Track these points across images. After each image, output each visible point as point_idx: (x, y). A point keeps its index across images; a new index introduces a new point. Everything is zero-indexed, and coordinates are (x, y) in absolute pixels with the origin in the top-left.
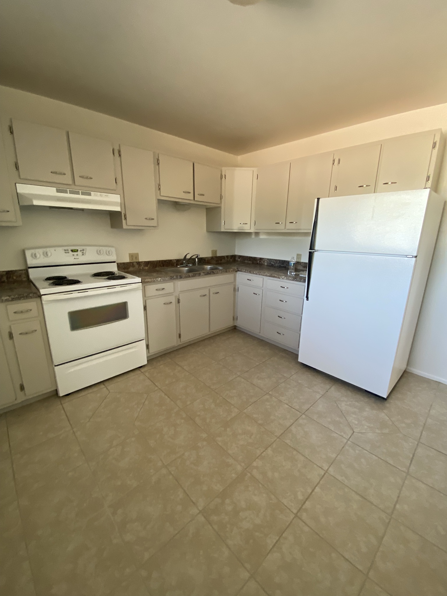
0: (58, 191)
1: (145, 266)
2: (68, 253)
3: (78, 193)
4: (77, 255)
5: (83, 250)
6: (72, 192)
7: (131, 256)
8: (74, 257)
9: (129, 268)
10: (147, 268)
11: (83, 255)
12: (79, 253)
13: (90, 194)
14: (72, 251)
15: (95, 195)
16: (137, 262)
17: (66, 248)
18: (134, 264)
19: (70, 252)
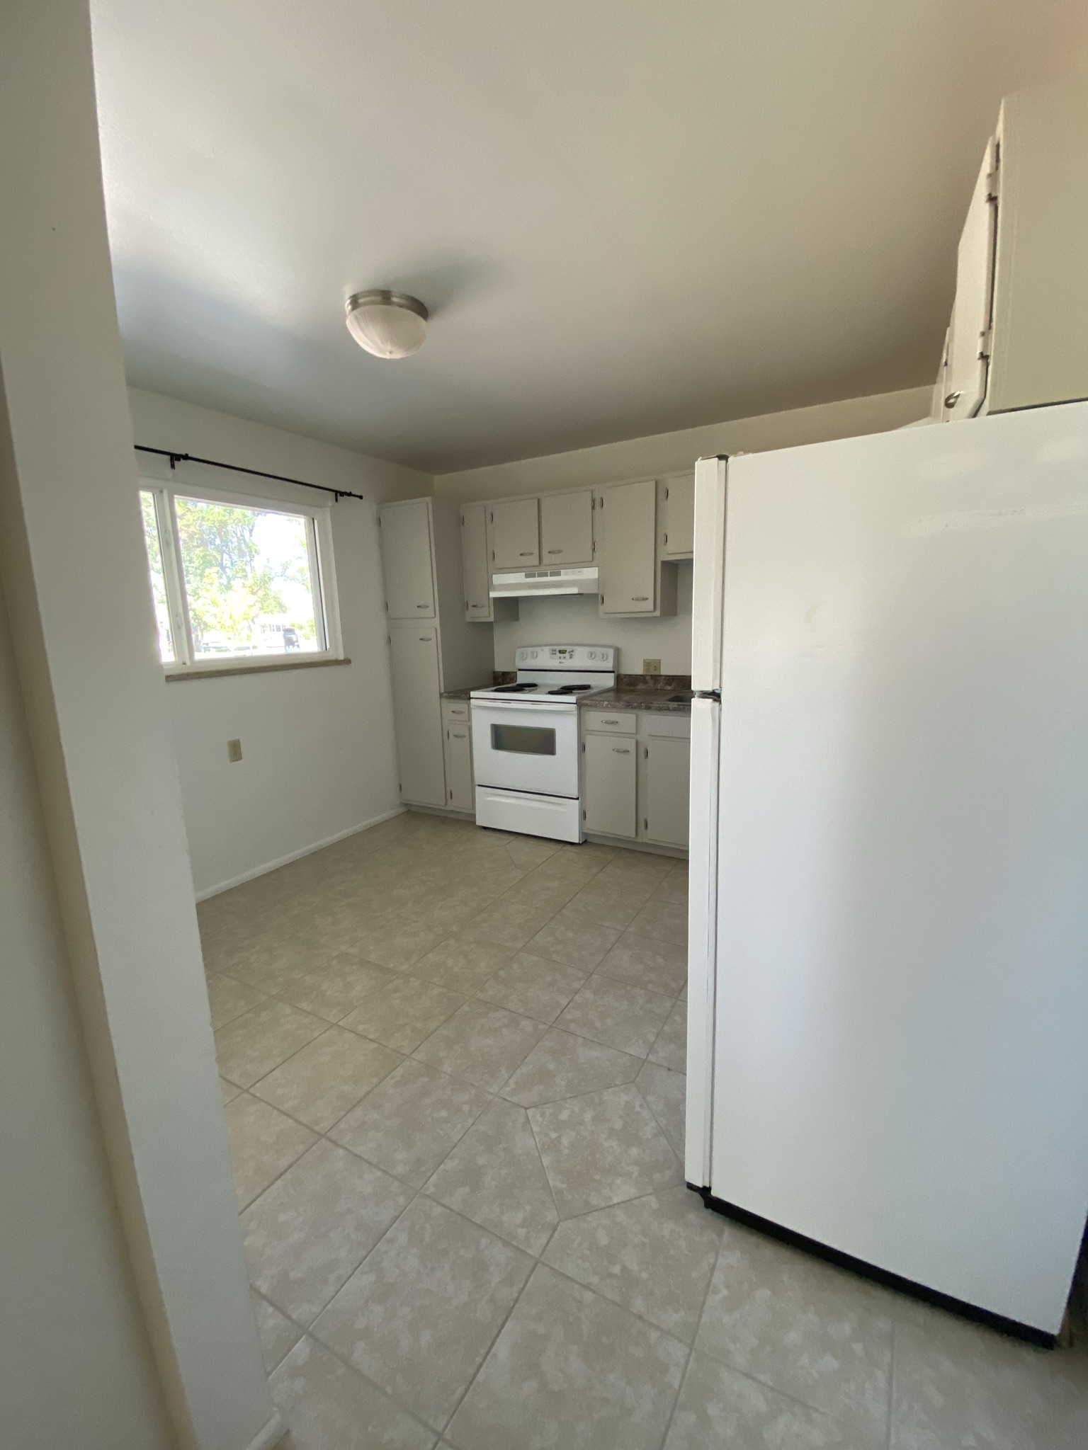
0: (527, 576)
1: (667, 684)
2: (556, 654)
3: (545, 575)
4: (564, 658)
5: (572, 651)
6: (540, 575)
7: (647, 664)
8: (559, 661)
9: (637, 685)
10: (669, 688)
11: (571, 658)
12: (567, 655)
13: (558, 574)
14: (560, 652)
15: (566, 575)
16: (651, 675)
17: (555, 647)
18: (647, 678)
19: (558, 653)
